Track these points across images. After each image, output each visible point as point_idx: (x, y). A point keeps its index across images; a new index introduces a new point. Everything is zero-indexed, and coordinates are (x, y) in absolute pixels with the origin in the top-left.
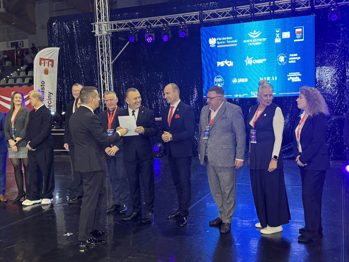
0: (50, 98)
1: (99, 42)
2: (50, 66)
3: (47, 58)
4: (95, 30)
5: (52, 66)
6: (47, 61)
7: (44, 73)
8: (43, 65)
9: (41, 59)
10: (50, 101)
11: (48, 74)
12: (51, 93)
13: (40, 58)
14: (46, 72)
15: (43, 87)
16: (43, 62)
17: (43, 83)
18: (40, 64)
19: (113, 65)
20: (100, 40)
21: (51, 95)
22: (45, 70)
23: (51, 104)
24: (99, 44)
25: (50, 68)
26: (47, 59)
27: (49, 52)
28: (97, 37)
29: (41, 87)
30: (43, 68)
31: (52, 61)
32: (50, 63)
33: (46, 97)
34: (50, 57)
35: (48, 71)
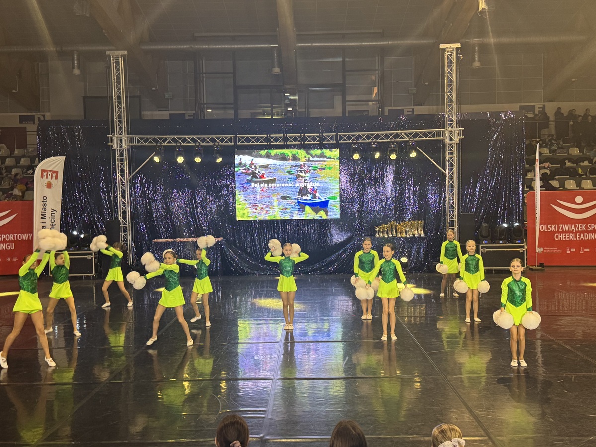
0: (52, 216)
1: (117, 156)
2: (54, 178)
3: (50, 169)
4: (112, 143)
5: (56, 178)
6: (50, 173)
7: (46, 186)
8: (45, 177)
9: (43, 171)
10: (53, 219)
11: (50, 188)
12: (54, 210)
13: (42, 170)
14: (49, 186)
15: (44, 203)
16: (45, 174)
17: (45, 198)
18: (42, 177)
19: (129, 180)
21: (55, 212)
22: (47, 184)
23: (55, 223)
24: (117, 158)
25: (53, 181)
26: (50, 171)
27: (53, 163)
29: (42, 203)
30: (46, 180)
31: (56, 173)
32: (54, 175)
33: (48, 214)
34: (54, 168)
35: (51, 184)
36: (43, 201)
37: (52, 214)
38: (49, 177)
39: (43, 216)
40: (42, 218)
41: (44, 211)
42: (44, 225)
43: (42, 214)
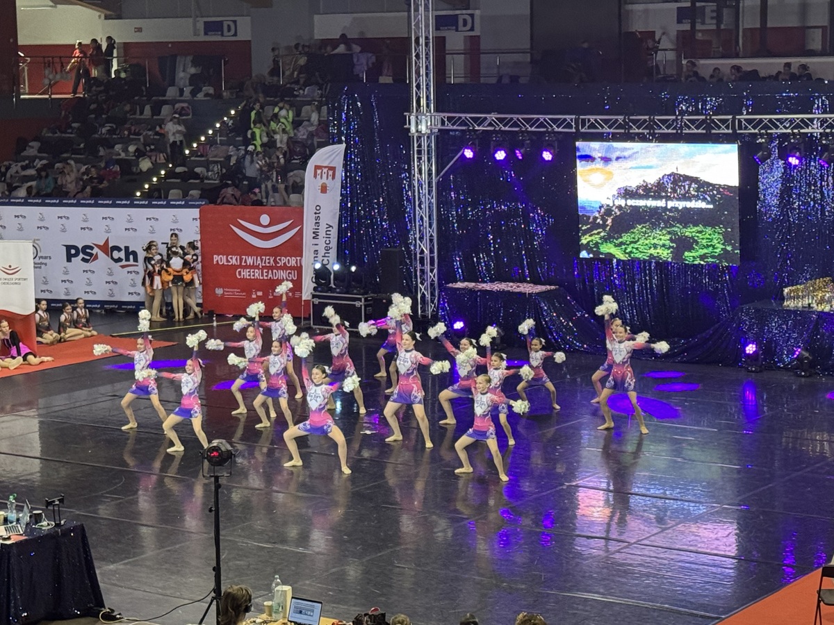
0: (328, 235)
1: (416, 145)
2: (330, 178)
3: (325, 164)
4: (410, 124)
5: (333, 177)
6: (325, 170)
7: (320, 191)
8: (319, 177)
9: (317, 167)
10: (328, 239)
11: (326, 192)
12: (331, 226)
13: (315, 166)
15: (317, 215)
16: (319, 171)
17: (318, 208)
18: (315, 176)
19: (438, 183)
20: (417, 141)
21: (330, 229)
22: (322, 186)
23: (330, 246)
24: (416, 149)
25: (329, 182)
26: (325, 167)
27: (328, 155)
28: (413, 137)
29: (315, 215)
30: (319, 182)
31: (334, 169)
32: (331, 173)
33: (322, 233)
34: (331, 162)
35: (326, 187)
36: (316, 213)
37: (328, 233)
38: (325, 176)
39: (316, 235)
40: (314, 238)
41: (317, 227)
42: (316, 248)
43: (314, 233)
